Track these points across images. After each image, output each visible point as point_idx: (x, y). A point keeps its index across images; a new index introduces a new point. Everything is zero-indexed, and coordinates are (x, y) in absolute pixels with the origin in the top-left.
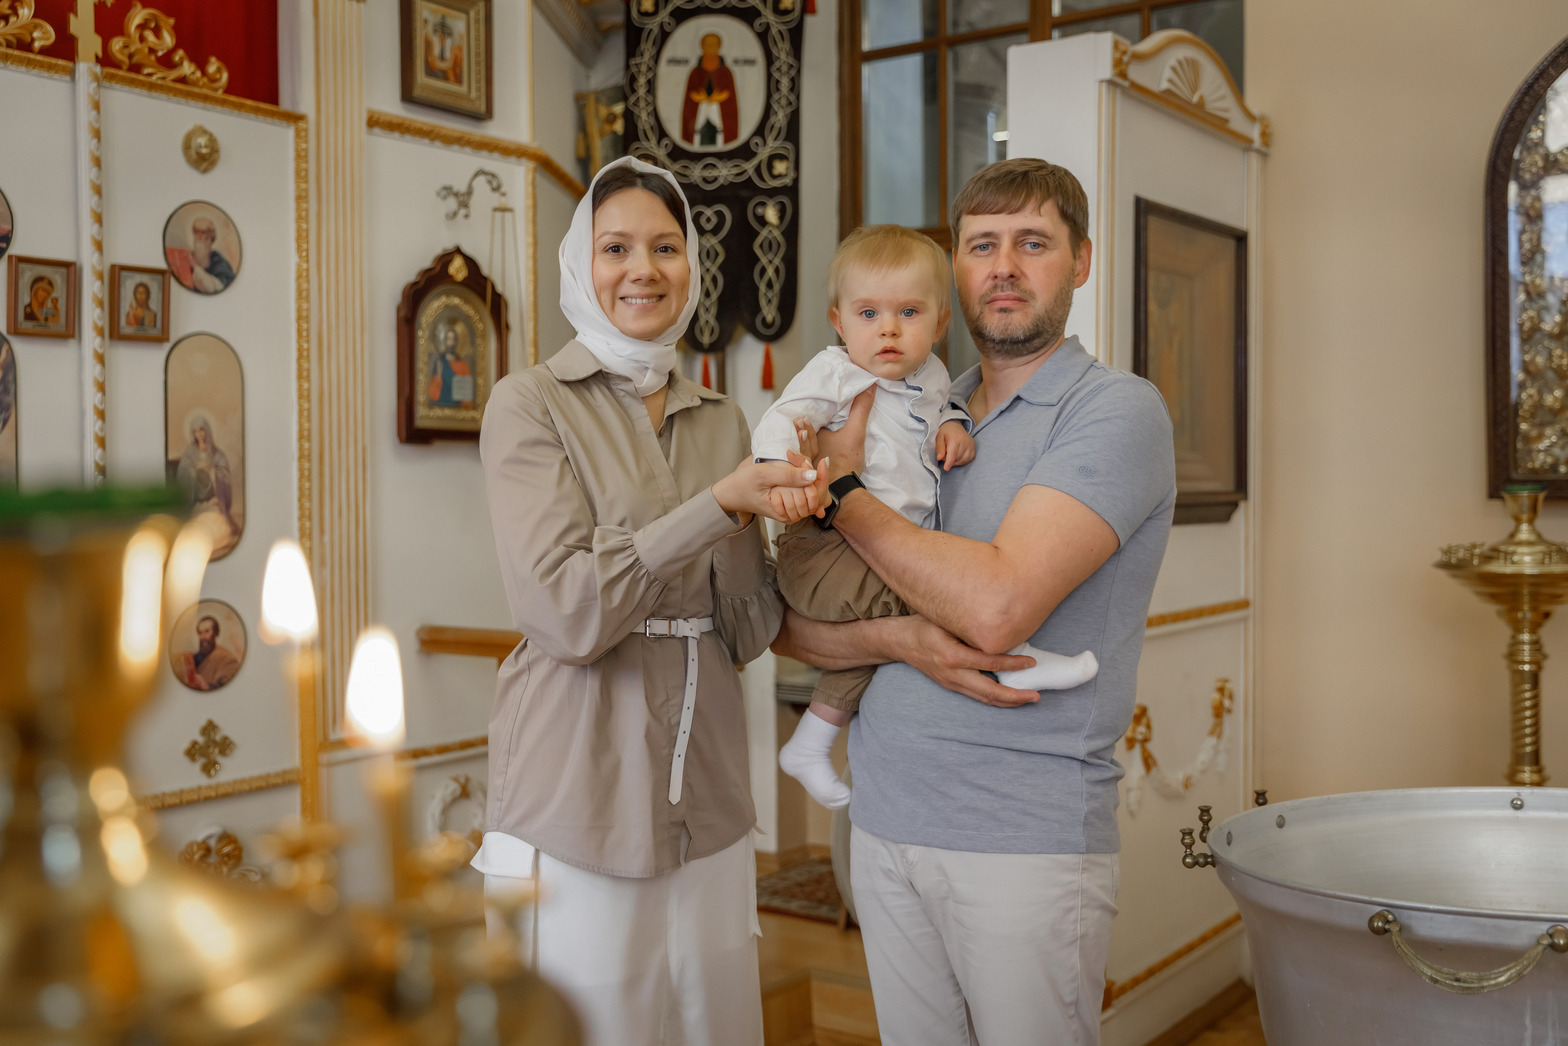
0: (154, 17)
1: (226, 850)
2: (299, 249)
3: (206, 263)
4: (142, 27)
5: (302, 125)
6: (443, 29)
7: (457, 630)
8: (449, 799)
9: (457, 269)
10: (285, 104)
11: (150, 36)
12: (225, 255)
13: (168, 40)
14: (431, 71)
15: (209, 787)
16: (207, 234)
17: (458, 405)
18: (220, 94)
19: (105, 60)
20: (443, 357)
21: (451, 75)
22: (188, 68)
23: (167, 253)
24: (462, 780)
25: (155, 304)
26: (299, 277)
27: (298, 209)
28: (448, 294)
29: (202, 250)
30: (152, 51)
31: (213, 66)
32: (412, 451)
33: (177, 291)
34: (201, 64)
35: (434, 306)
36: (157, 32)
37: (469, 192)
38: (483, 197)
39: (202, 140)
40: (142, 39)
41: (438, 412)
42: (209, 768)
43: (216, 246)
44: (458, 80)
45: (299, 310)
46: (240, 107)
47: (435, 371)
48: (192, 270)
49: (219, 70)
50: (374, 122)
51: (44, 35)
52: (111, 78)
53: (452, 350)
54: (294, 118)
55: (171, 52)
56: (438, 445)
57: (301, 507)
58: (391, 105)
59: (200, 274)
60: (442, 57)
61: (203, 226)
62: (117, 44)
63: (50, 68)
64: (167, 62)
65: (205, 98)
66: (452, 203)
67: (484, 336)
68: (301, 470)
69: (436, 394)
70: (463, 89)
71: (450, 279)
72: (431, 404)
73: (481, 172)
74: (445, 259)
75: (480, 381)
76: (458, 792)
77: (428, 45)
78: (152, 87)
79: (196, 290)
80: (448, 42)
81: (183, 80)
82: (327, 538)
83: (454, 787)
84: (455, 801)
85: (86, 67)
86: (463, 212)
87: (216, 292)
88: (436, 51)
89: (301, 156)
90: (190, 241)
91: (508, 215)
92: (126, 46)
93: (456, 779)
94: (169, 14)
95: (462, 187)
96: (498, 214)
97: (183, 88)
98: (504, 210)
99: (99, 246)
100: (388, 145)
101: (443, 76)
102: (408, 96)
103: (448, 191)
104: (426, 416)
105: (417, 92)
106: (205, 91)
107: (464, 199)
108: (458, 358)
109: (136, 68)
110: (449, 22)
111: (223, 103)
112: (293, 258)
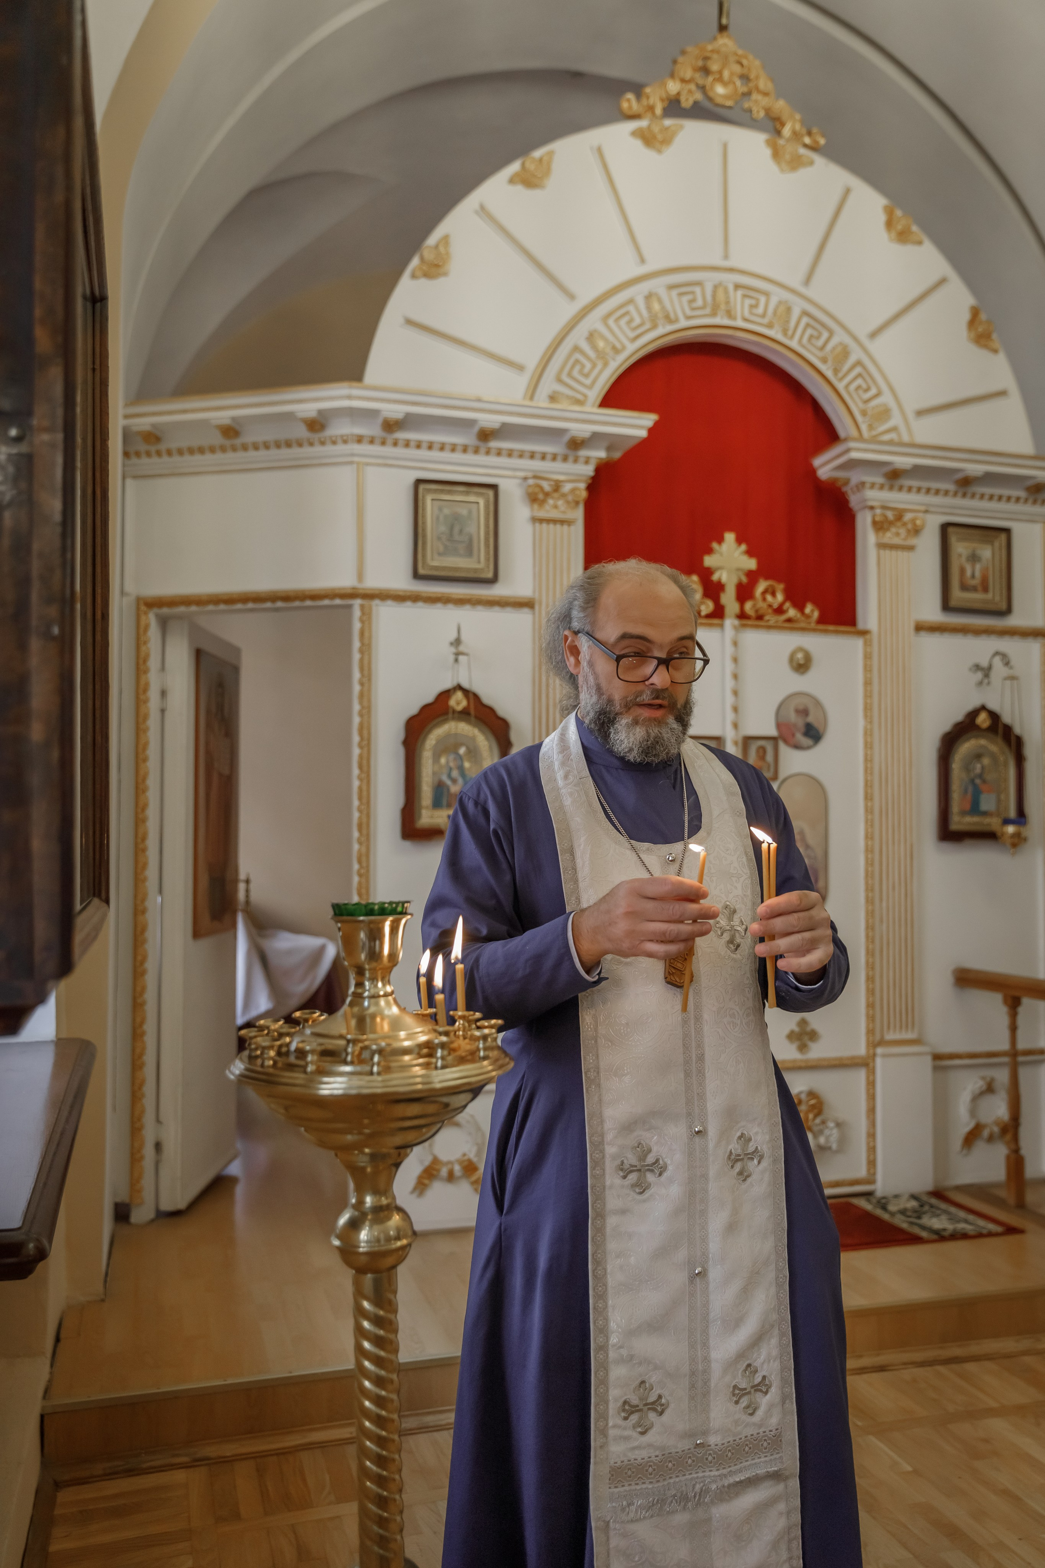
0: (771, 586)
1: (813, 1102)
2: (866, 716)
3: (803, 729)
4: (764, 592)
5: (868, 637)
6: (974, 558)
7: (978, 972)
8: (977, 1092)
9: (983, 720)
10: (861, 625)
11: (769, 598)
12: (816, 724)
13: (780, 597)
14: (964, 587)
15: (801, 1061)
16: (804, 712)
17: (985, 814)
18: (813, 625)
19: (742, 616)
20: (972, 781)
21: (980, 588)
22: (792, 612)
23: (779, 726)
24: (988, 1079)
25: (770, 757)
26: (865, 733)
27: (866, 691)
28: (976, 737)
29: (800, 722)
30: (770, 606)
31: (809, 608)
32: (947, 846)
33: (783, 748)
34: (801, 608)
35: (966, 747)
36: (773, 594)
37: (990, 668)
38: (999, 670)
39: (800, 656)
40: (764, 599)
41: (968, 819)
42: (803, 1048)
43: (811, 719)
44: (986, 589)
45: (866, 755)
46: (826, 631)
47: (966, 791)
48: (793, 735)
49: (812, 611)
50: (920, 628)
51: (708, 607)
52: (744, 626)
53: (980, 776)
54: (864, 633)
55: (781, 605)
56: (968, 842)
57: (867, 883)
58: (933, 613)
59: (800, 738)
60: (973, 576)
61: (801, 707)
62: (748, 606)
63: (711, 625)
64: (779, 611)
65: (803, 629)
66: (979, 675)
67: (1006, 764)
68: (867, 859)
69: (967, 806)
70: (990, 596)
71: (978, 728)
72: (963, 813)
73: (997, 653)
74: (973, 715)
75: (1003, 797)
76: (984, 1088)
77: (962, 571)
78: (769, 627)
79: (797, 747)
80: (978, 567)
81: (789, 620)
82: (884, 904)
83: (980, 1084)
84: (982, 1094)
85: (730, 622)
86: (986, 681)
87: (808, 748)
88: (969, 573)
89: (867, 656)
90: (793, 717)
91: (1015, 682)
92: (754, 606)
93: (983, 1078)
94: (779, 581)
95: (984, 663)
96: (1008, 682)
97: (790, 625)
98: (1012, 678)
99: (736, 726)
100: (931, 642)
101: (974, 589)
102: (946, 606)
103: (977, 667)
104: (958, 822)
105: (953, 603)
106: (803, 625)
107: (987, 672)
108: (984, 781)
109: (760, 617)
110: (979, 552)
111: (814, 630)
112: (861, 722)
